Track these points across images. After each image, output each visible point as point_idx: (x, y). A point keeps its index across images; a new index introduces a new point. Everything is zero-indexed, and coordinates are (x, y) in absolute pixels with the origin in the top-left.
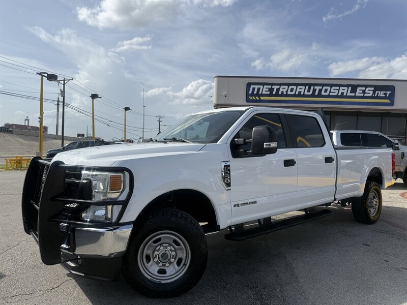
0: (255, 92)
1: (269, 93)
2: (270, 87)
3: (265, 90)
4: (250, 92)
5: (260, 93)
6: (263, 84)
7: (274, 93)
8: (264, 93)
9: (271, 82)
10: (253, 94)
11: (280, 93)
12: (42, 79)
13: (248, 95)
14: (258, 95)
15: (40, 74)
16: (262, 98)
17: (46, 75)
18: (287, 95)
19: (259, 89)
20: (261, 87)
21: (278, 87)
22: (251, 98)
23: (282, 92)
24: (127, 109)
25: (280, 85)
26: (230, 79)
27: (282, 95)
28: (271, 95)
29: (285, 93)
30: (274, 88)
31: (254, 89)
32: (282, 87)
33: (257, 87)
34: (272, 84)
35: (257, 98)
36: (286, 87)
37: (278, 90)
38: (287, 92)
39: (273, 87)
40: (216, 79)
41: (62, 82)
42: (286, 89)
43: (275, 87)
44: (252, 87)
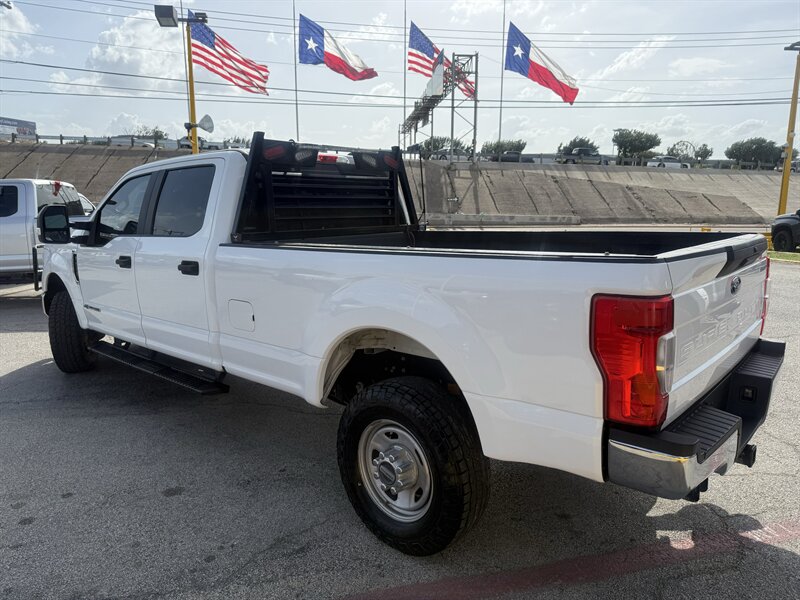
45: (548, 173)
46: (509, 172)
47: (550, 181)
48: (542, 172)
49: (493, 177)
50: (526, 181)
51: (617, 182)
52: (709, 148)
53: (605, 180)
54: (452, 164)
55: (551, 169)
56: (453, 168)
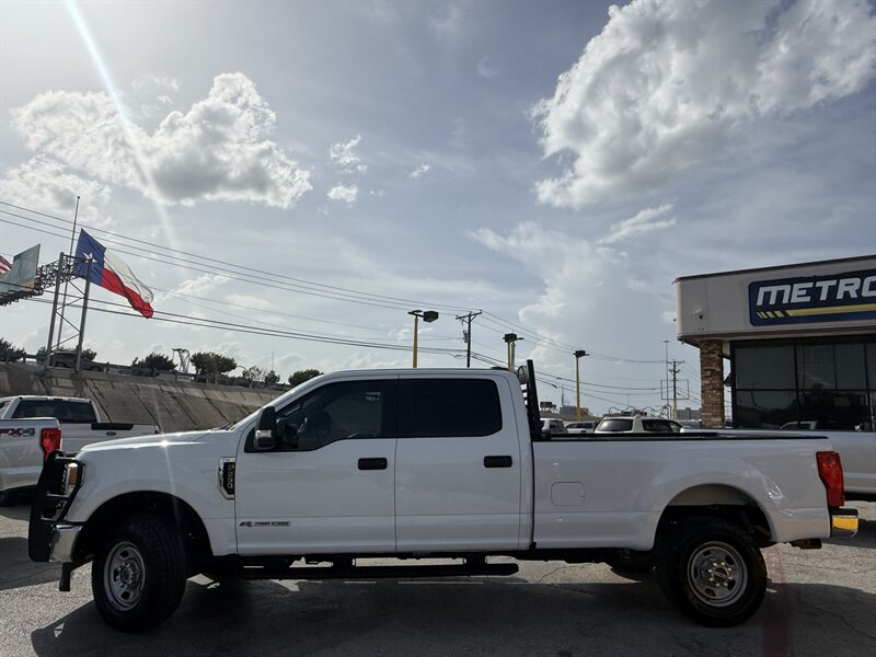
0: (772, 302)
1: (808, 299)
2: (810, 285)
3: (797, 294)
4: (760, 302)
5: (785, 301)
6: (791, 282)
7: (823, 297)
8: (795, 300)
9: (812, 275)
10: (766, 306)
11: (840, 296)
12: (416, 320)
13: (753, 308)
14: (779, 305)
15: (412, 313)
16: (791, 313)
17: (422, 314)
18: (861, 300)
19: (780, 294)
20: (787, 288)
21: (834, 283)
22: (762, 315)
23: (847, 294)
24: (580, 354)
25: (838, 277)
26: (710, 279)
27: (847, 300)
28: (815, 303)
29: (854, 295)
30: (821, 288)
31: (768, 295)
32: (843, 282)
33: (774, 290)
34: (815, 279)
35: (779, 314)
36: (857, 281)
37: (833, 290)
38: (859, 291)
39: (818, 284)
40: (676, 285)
41: (467, 319)
42: (857, 286)
43: (825, 285)
44: (762, 290)
45: (164, 388)
46: (120, 385)
47: (168, 396)
48: (157, 387)
49: (102, 389)
50: (142, 395)
51: (233, 401)
52: (276, 374)
53: (221, 399)
54: (46, 370)
55: (166, 385)
56: (49, 374)
